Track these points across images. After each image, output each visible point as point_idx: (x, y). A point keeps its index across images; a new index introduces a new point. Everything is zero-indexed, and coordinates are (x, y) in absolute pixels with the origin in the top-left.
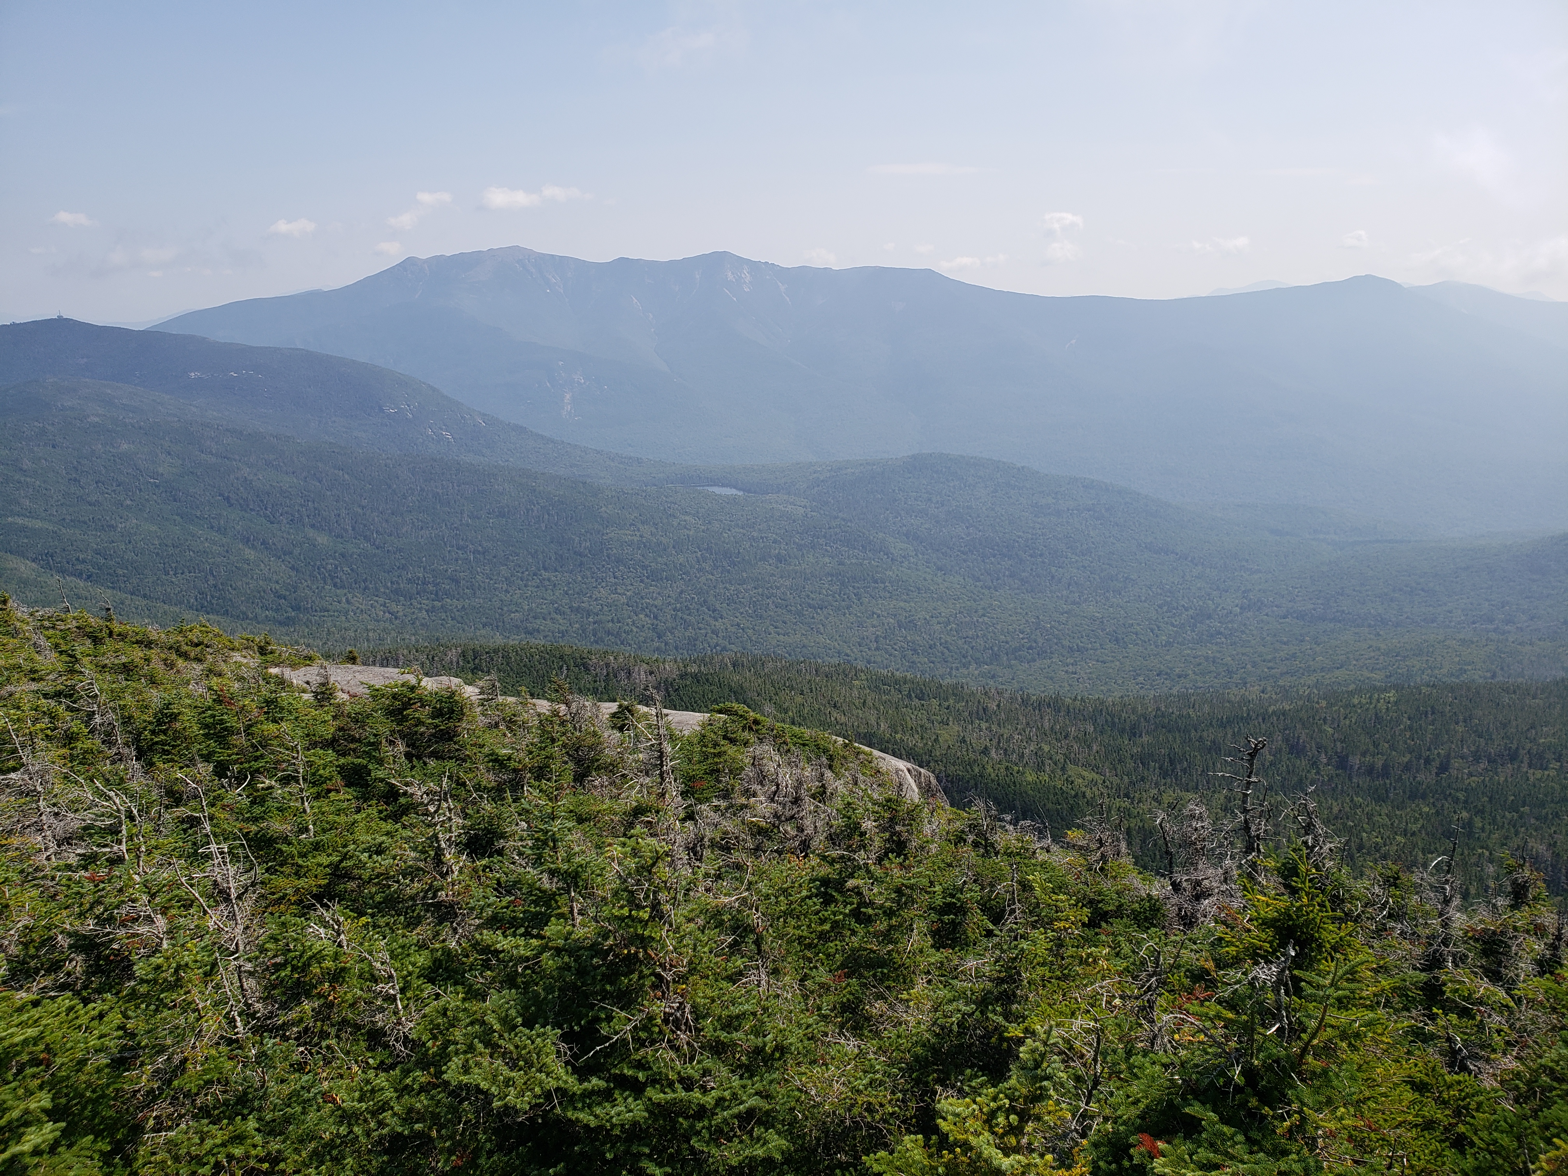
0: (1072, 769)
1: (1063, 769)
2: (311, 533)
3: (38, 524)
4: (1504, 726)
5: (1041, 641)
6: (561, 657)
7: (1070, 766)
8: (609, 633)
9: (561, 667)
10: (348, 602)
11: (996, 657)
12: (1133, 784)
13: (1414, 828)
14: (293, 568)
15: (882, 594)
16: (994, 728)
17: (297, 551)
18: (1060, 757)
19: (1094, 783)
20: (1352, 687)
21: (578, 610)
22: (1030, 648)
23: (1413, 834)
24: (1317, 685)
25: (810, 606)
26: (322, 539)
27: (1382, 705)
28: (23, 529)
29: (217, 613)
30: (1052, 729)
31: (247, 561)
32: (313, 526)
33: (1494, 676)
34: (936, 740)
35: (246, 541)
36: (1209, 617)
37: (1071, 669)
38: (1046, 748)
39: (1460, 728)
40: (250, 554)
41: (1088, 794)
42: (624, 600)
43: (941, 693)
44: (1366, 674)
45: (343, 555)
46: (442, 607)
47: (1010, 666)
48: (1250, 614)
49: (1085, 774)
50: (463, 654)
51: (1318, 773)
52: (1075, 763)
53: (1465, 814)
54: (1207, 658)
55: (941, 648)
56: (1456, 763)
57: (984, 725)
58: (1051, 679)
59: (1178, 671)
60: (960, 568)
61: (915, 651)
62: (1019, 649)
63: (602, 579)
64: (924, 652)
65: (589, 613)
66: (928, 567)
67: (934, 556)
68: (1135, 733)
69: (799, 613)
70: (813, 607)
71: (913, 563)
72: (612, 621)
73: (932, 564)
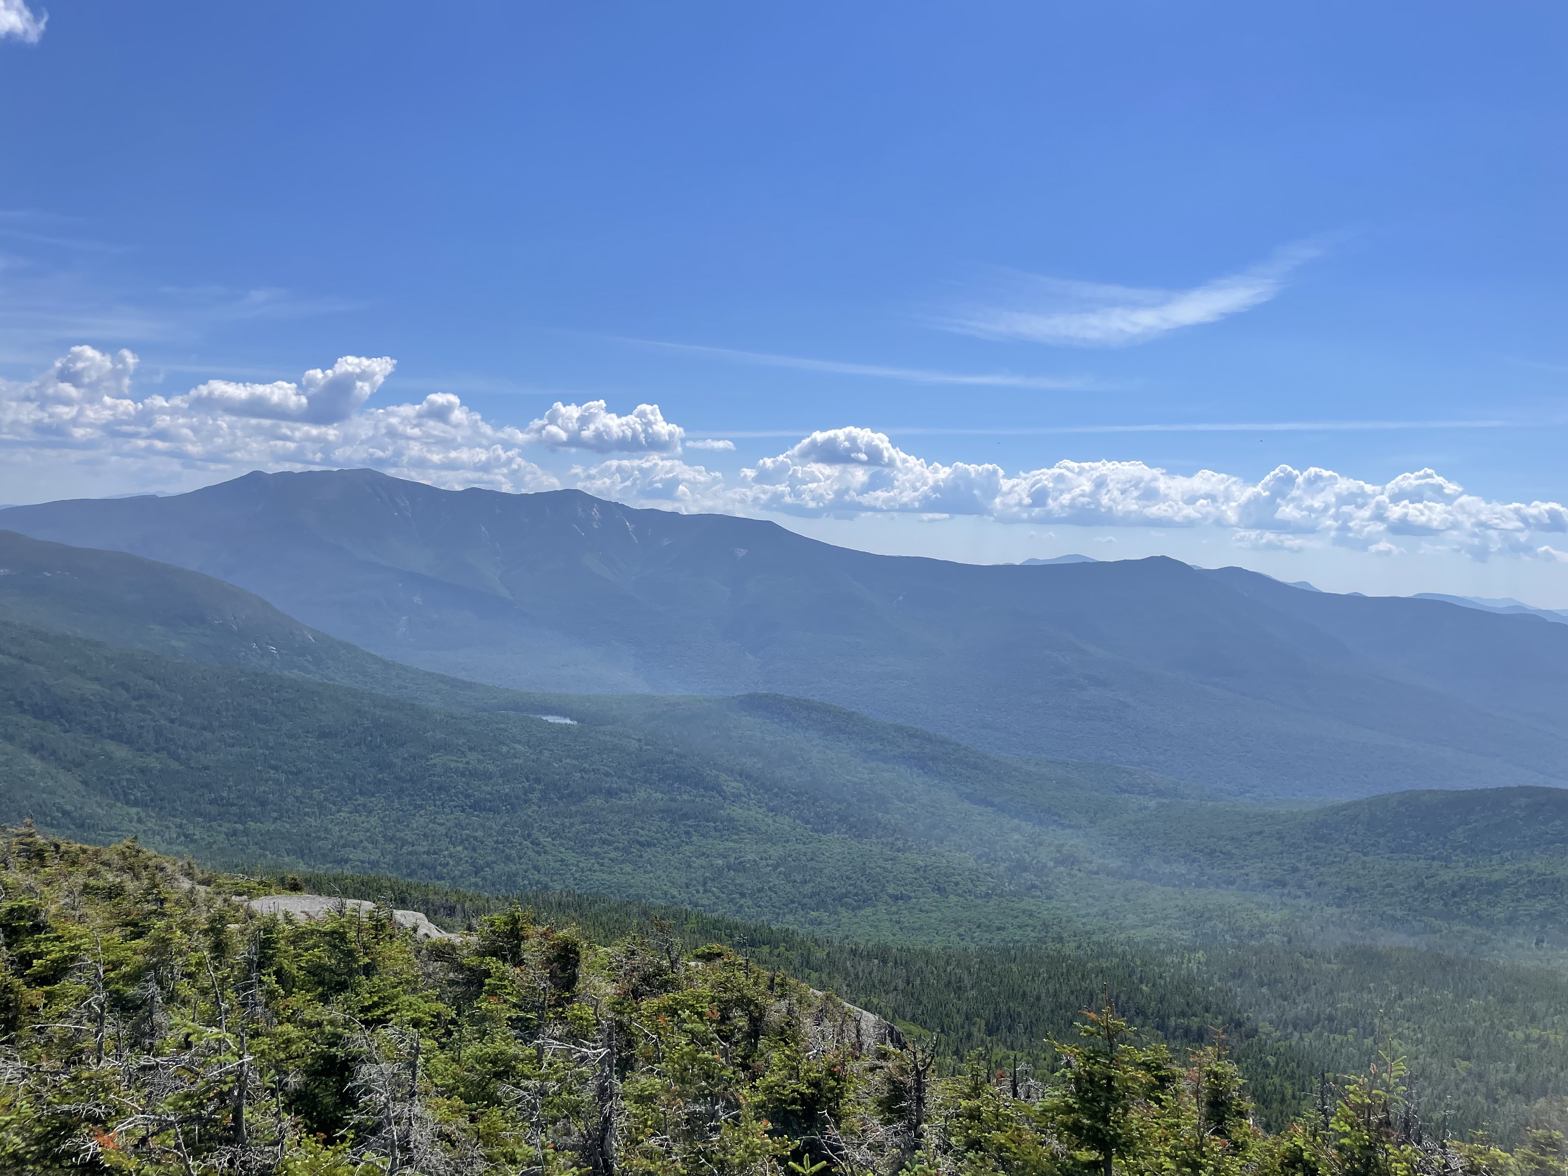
5: (866, 888)
8: (423, 865)
11: (821, 905)
17: (89, 763)
20: (1163, 945)
21: (392, 839)
24: (1130, 942)
26: (120, 752)
27: (1193, 965)
32: (111, 738)
35: (34, 750)
36: (1026, 869)
40: (36, 764)
42: (442, 830)
44: (1175, 932)
45: (140, 770)
46: (244, 831)
54: (1024, 911)
55: (768, 892)
58: (876, 927)
59: (997, 923)
60: (791, 810)
61: (743, 895)
62: (846, 895)
63: (421, 807)
64: (752, 895)
65: (404, 843)
66: (760, 807)
67: (766, 796)
68: (960, 988)
69: (627, 851)
70: (641, 844)
71: (745, 803)
72: (428, 853)
73: (763, 804)
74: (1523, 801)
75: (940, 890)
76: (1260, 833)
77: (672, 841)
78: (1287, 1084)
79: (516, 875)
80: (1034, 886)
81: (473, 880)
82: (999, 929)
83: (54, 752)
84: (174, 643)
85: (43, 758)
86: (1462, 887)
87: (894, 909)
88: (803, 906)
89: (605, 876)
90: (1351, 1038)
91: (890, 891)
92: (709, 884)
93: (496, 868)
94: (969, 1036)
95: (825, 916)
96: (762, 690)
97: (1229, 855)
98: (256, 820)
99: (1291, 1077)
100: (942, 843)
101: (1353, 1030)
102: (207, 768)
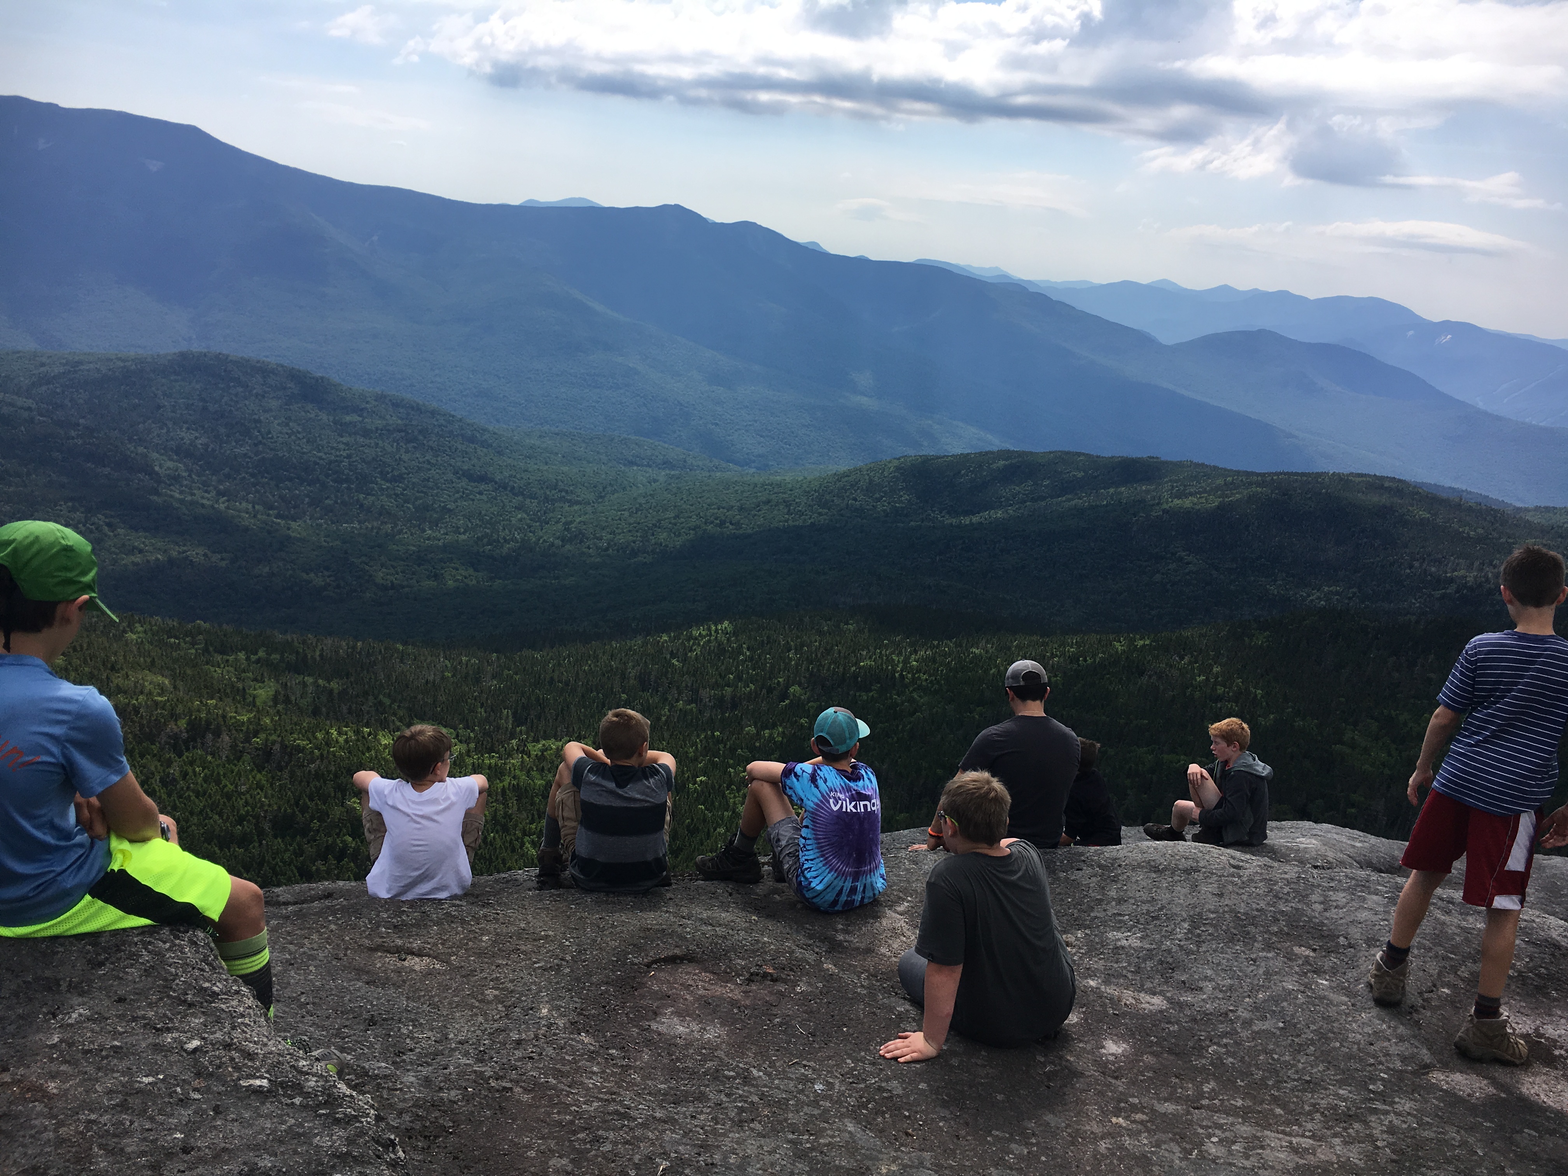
60: (247, 495)
66: (206, 491)
67: (214, 478)
71: (186, 486)
73: (211, 488)
96: (197, 347)
100: (437, 526)
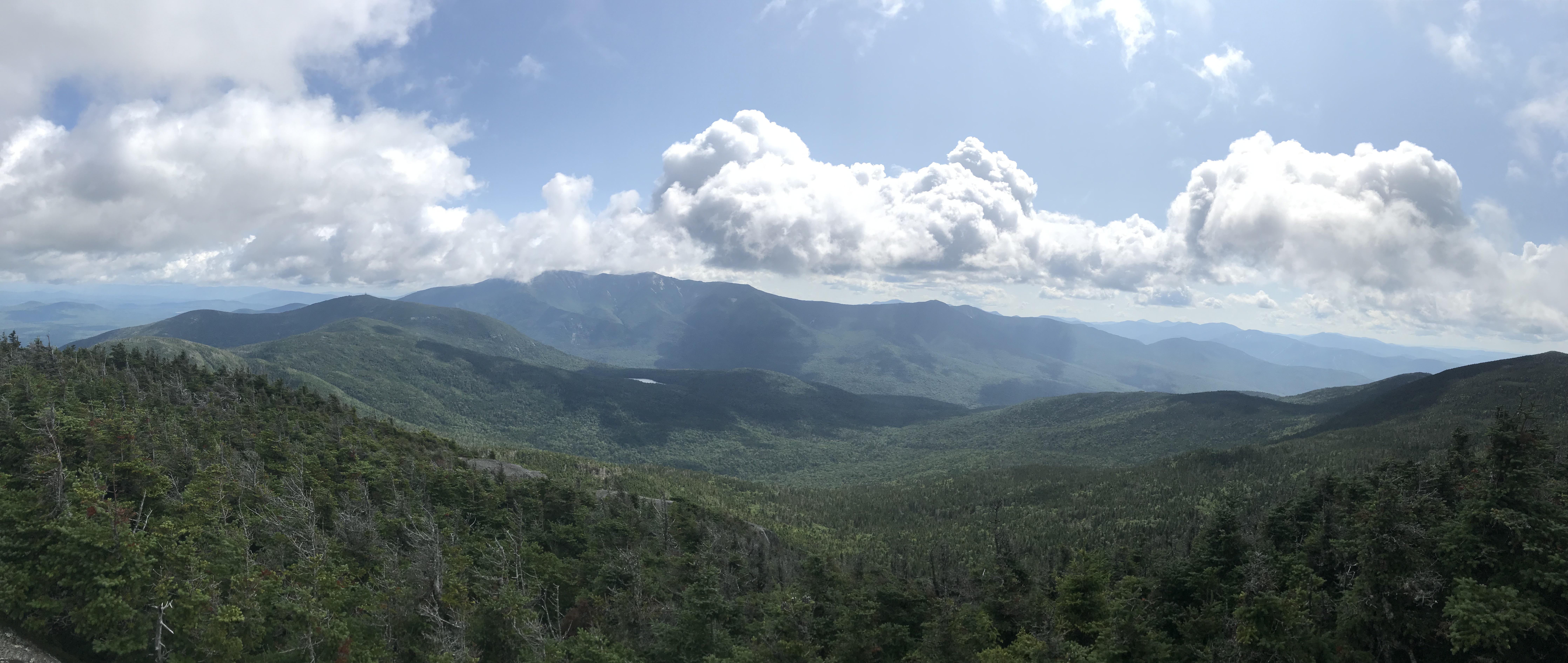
0: (815, 526)
1: (810, 525)
2: (453, 389)
3: (346, 375)
4: (995, 489)
5: (799, 461)
6: (564, 460)
7: (813, 524)
8: (586, 449)
9: (564, 466)
10: (466, 422)
11: (777, 469)
12: (842, 531)
13: (963, 539)
14: (444, 404)
15: (723, 436)
16: (777, 505)
17: (446, 397)
18: (809, 520)
19: (824, 532)
20: (935, 477)
21: (572, 437)
22: (794, 464)
23: (963, 542)
24: (920, 477)
25: (687, 441)
26: (458, 392)
27: (948, 485)
28: (341, 376)
29: (409, 422)
30: (805, 505)
31: (425, 399)
32: (454, 386)
33: (990, 468)
34: (749, 512)
35: (425, 390)
36: (874, 448)
37: (813, 474)
38: (802, 515)
39: (978, 492)
40: (426, 396)
41: (823, 538)
42: (595, 433)
43: (752, 488)
44: (940, 471)
45: (466, 400)
47: (785, 474)
48: (891, 446)
49: (820, 527)
50: (517, 454)
51: (923, 519)
52: (816, 522)
53: (983, 530)
54: (873, 468)
55: (751, 465)
56: (978, 508)
57: (773, 504)
58: (804, 480)
59: (861, 474)
61: (738, 466)
62: (789, 465)
63: (585, 422)
64: (743, 466)
65: (577, 439)
68: (843, 506)
69: (682, 444)
70: (690, 442)
72: (588, 444)
74: (1079, 399)
75: (834, 460)
76: (978, 422)
77: (704, 440)
78: (987, 532)
79: (629, 455)
80: (878, 455)
81: (610, 457)
82: (861, 477)
83: (433, 391)
84: (477, 346)
85: (429, 393)
86: (1056, 436)
87: (812, 470)
88: (768, 471)
89: (672, 457)
90: (1012, 507)
91: (811, 462)
92: (722, 461)
93: (620, 452)
94: (847, 528)
95: (779, 476)
97: (964, 433)
98: (513, 425)
99: (988, 528)
101: (1013, 503)
102: (492, 400)
